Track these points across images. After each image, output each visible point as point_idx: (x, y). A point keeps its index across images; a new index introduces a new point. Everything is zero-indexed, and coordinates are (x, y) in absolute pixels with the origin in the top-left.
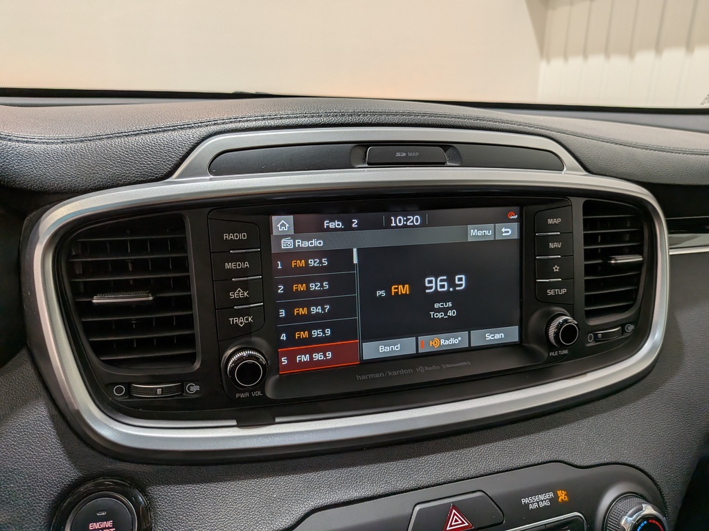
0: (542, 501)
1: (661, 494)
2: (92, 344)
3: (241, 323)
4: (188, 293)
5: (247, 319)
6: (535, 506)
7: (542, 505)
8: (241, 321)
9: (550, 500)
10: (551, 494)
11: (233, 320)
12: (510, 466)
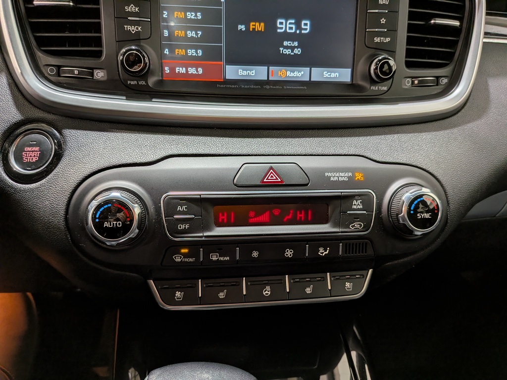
0: (342, 177)
1: (446, 194)
2: (36, 38)
3: (133, 30)
4: (98, 6)
5: (137, 29)
6: (336, 179)
7: (341, 179)
8: (133, 29)
9: (348, 177)
10: (350, 174)
11: (127, 27)
12: (323, 153)
